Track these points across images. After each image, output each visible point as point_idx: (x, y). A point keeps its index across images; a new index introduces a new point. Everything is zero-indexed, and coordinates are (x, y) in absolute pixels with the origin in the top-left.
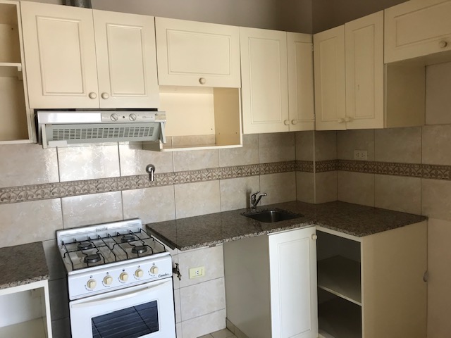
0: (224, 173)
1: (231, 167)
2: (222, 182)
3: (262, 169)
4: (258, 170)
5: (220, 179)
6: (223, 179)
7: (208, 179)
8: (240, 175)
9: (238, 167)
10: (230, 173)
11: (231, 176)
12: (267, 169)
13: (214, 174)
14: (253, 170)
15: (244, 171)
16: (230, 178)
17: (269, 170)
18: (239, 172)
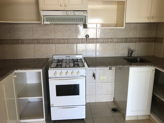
0: (119, 40)
1: (122, 38)
2: (117, 44)
3: (137, 40)
4: (135, 40)
5: (116, 43)
6: (118, 43)
7: (111, 42)
8: (126, 42)
9: (125, 38)
10: (121, 40)
11: (122, 42)
12: (140, 40)
13: (114, 40)
14: (133, 40)
15: (128, 40)
16: (121, 43)
17: (141, 41)
18: (126, 40)
